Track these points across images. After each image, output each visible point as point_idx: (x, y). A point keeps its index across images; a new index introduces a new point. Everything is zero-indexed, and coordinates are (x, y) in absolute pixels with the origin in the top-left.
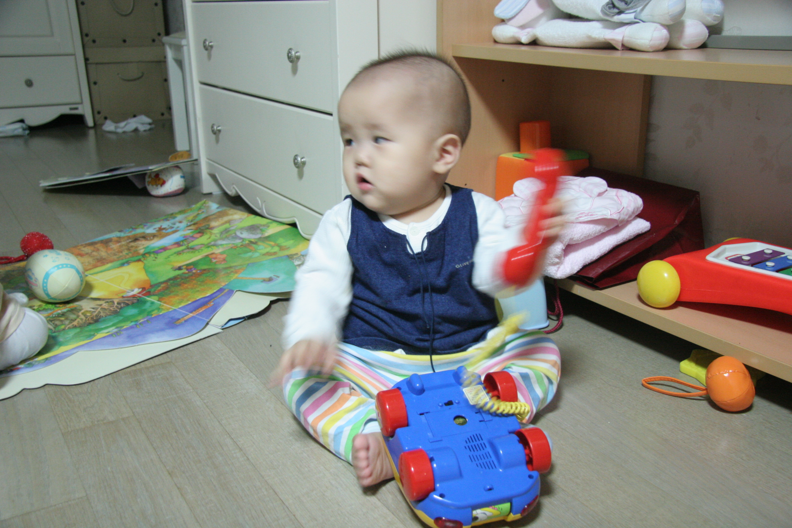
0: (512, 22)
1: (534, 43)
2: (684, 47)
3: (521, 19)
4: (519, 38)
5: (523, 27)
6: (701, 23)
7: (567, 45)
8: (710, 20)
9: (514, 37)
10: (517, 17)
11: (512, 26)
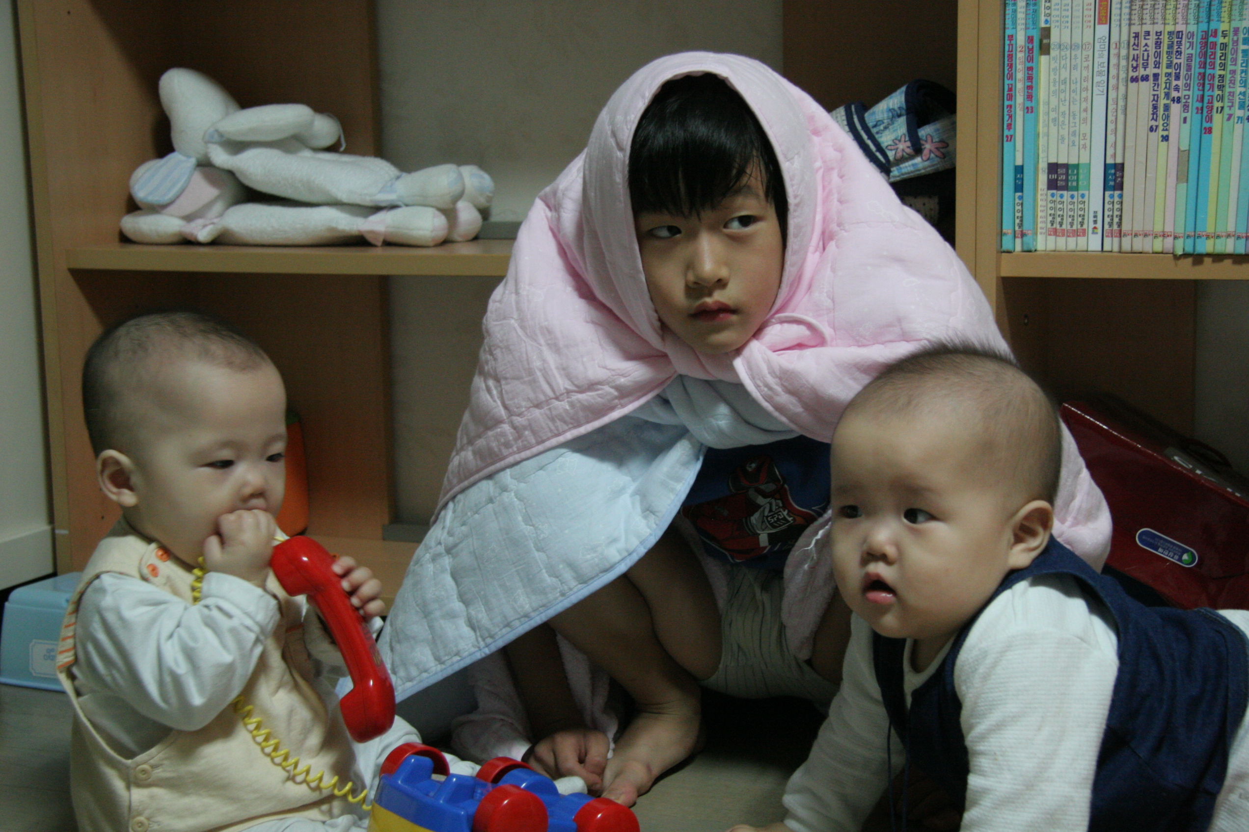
0: (170, 209)
1: (220, 241)
2: (459, 239)
3: (186, 205)
4: (192, 234)
5: (189, 218)
6: (471, 205)
7: (290, 242)
8: (482, 201)
9: (180, 234)
10: (178, 202)
11: (172, 215)
